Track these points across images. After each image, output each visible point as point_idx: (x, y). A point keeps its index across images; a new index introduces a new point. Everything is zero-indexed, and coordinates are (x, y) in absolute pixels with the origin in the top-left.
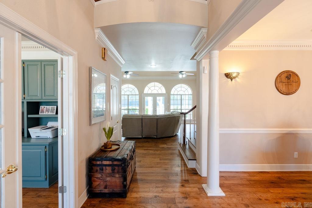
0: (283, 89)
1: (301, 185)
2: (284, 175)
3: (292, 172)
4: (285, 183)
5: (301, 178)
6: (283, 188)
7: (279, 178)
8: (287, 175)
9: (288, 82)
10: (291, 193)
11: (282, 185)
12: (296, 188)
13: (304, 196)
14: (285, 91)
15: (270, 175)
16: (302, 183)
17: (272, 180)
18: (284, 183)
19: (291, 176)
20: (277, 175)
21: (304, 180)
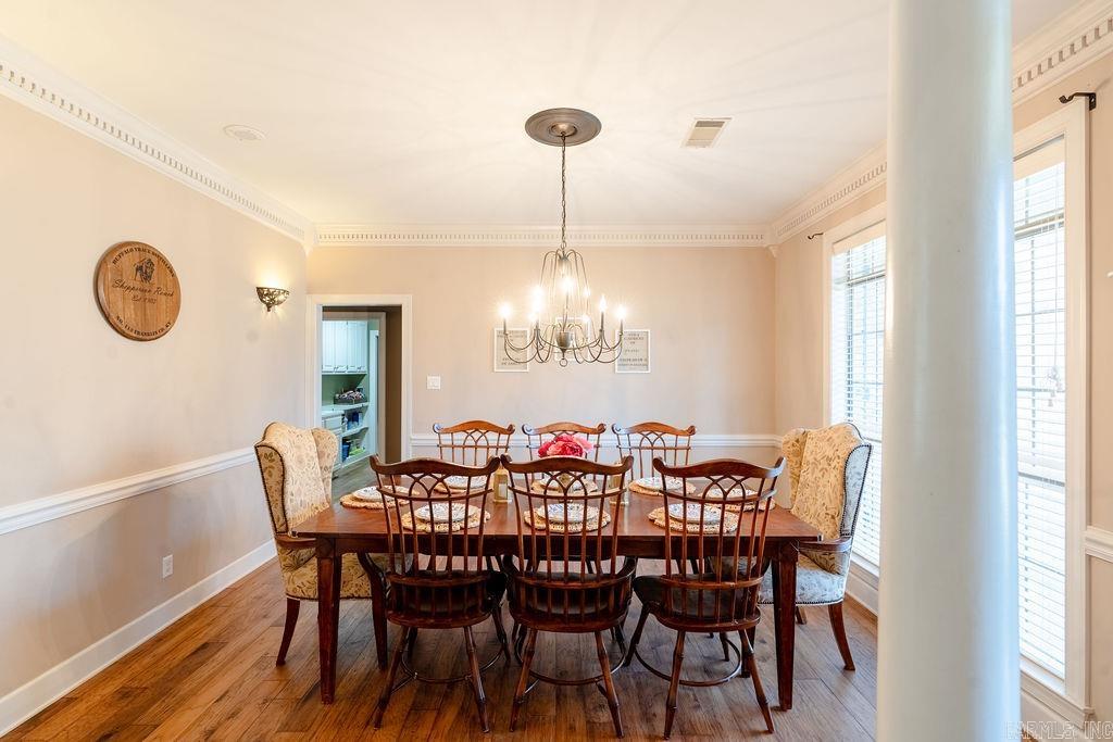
0: (128, 315)
1: (205, 671)
2: (137, 667)
3: (159, 639)
4: (154, 702)
5: (192, 646)
6: (156, 727)
7: (124, 694)
8: (147, 660)
9: (143, 291)
10: (189, 729)
11: (144, 719)
12: (194, 693)
13: (228, 705)
14: (132, 324)
15: (81, 707)
16: (202, 663)
17: (102, 726)
18: (149, 706)
19: (163, 658)
20: (110, 688)
21: (204, 646)
